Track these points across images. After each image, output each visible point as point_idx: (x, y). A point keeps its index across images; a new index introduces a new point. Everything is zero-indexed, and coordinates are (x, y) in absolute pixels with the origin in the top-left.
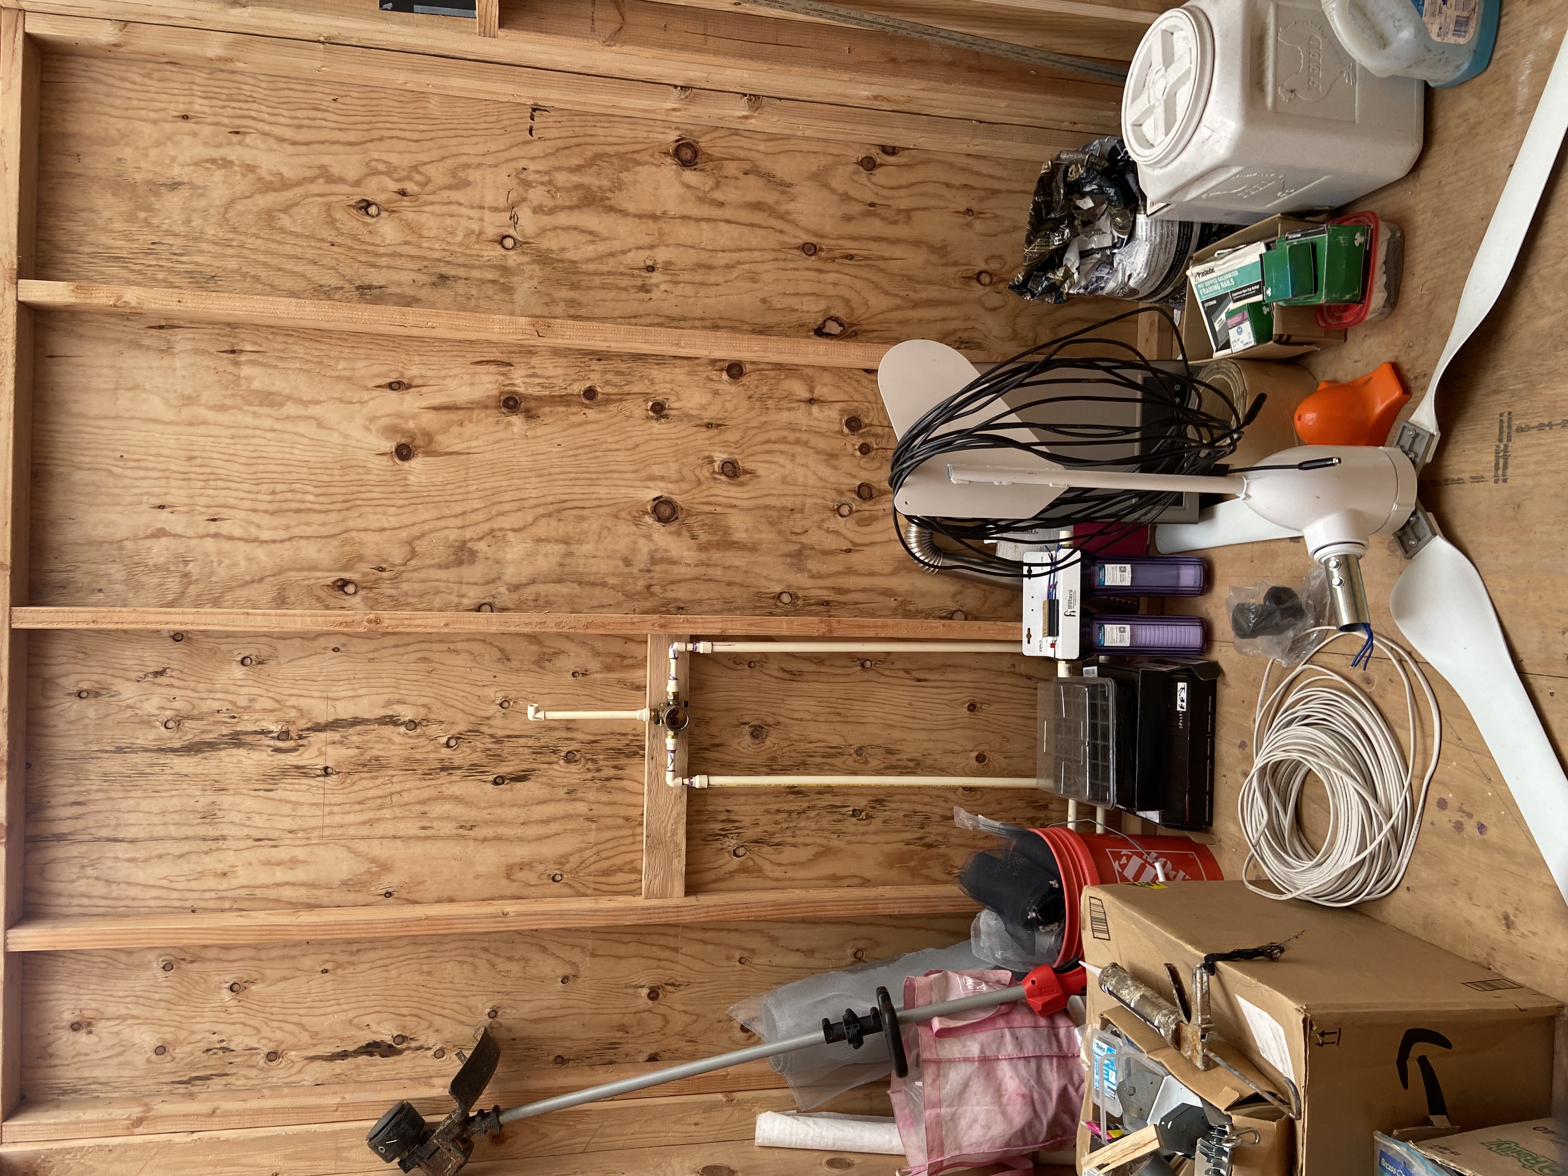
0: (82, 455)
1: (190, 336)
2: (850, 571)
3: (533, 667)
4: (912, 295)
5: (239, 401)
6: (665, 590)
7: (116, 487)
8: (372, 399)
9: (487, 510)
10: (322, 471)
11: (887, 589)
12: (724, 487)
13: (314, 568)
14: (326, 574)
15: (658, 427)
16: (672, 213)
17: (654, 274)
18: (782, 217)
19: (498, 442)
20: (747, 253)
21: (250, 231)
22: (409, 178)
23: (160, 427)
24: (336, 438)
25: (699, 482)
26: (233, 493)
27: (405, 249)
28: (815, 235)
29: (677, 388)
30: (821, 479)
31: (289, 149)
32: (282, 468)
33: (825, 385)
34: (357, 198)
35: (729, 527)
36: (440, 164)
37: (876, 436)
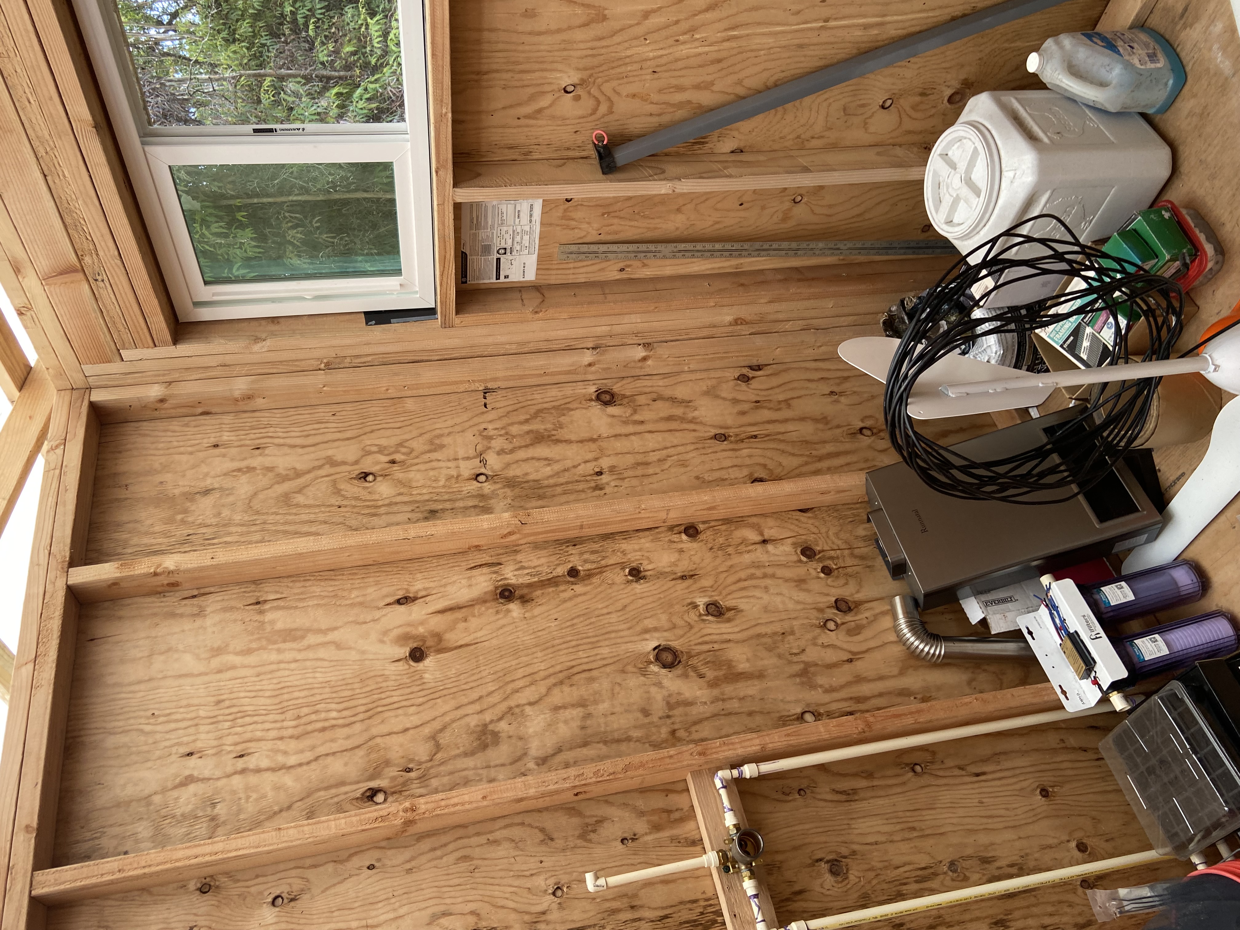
0: (115, 721)
1: (220, 598)
2: (859, 679)
3: (579, 842)
4: (814, 453)
5: (264, 643)
6: (690, 733)
7: (146, 744)
8: (384, 615)
9: (501, 691)
10: (343, 687)
11: (903, 689)
12: (714, 626)
13: (343, 783)
14: (354, 787)
15: (639, 587)
16: (605, 435)
17: (603, 476)
18: (692, 421)
19: (501, 628)
20: (673, 449)
21: (270, 511)
22: (397, 452)
23: (189, 680)
24: (353, 655)
25: (691, 627)
26: (259, 726)
27: (399, 499)
28: (721, 427)
29: (646, 554)
30: (798, 602)
31: (300, 451)
32: (305, 693)
33: (772, 528)
34: (357, 472)
35: (731, 661)
36: (420, 438)
37: (831, 558)
